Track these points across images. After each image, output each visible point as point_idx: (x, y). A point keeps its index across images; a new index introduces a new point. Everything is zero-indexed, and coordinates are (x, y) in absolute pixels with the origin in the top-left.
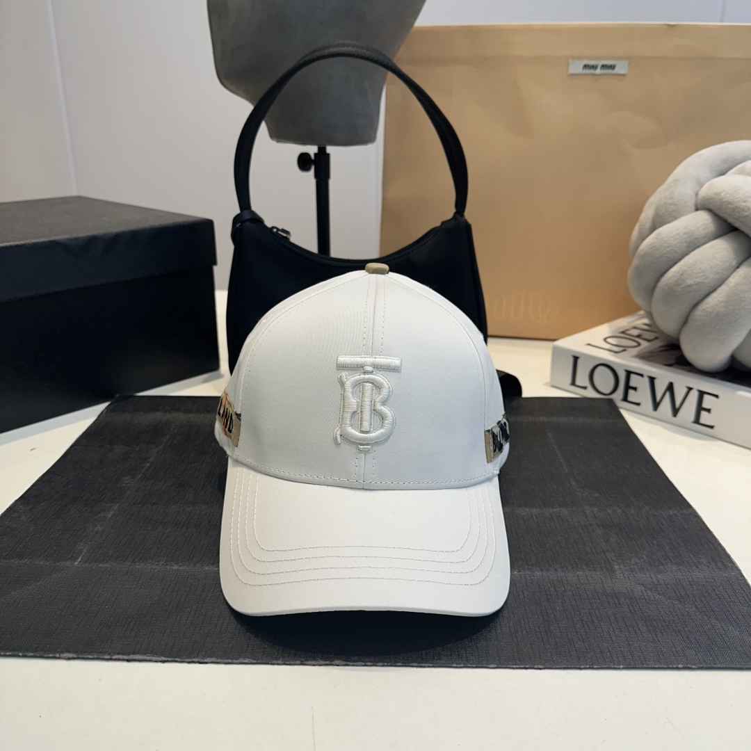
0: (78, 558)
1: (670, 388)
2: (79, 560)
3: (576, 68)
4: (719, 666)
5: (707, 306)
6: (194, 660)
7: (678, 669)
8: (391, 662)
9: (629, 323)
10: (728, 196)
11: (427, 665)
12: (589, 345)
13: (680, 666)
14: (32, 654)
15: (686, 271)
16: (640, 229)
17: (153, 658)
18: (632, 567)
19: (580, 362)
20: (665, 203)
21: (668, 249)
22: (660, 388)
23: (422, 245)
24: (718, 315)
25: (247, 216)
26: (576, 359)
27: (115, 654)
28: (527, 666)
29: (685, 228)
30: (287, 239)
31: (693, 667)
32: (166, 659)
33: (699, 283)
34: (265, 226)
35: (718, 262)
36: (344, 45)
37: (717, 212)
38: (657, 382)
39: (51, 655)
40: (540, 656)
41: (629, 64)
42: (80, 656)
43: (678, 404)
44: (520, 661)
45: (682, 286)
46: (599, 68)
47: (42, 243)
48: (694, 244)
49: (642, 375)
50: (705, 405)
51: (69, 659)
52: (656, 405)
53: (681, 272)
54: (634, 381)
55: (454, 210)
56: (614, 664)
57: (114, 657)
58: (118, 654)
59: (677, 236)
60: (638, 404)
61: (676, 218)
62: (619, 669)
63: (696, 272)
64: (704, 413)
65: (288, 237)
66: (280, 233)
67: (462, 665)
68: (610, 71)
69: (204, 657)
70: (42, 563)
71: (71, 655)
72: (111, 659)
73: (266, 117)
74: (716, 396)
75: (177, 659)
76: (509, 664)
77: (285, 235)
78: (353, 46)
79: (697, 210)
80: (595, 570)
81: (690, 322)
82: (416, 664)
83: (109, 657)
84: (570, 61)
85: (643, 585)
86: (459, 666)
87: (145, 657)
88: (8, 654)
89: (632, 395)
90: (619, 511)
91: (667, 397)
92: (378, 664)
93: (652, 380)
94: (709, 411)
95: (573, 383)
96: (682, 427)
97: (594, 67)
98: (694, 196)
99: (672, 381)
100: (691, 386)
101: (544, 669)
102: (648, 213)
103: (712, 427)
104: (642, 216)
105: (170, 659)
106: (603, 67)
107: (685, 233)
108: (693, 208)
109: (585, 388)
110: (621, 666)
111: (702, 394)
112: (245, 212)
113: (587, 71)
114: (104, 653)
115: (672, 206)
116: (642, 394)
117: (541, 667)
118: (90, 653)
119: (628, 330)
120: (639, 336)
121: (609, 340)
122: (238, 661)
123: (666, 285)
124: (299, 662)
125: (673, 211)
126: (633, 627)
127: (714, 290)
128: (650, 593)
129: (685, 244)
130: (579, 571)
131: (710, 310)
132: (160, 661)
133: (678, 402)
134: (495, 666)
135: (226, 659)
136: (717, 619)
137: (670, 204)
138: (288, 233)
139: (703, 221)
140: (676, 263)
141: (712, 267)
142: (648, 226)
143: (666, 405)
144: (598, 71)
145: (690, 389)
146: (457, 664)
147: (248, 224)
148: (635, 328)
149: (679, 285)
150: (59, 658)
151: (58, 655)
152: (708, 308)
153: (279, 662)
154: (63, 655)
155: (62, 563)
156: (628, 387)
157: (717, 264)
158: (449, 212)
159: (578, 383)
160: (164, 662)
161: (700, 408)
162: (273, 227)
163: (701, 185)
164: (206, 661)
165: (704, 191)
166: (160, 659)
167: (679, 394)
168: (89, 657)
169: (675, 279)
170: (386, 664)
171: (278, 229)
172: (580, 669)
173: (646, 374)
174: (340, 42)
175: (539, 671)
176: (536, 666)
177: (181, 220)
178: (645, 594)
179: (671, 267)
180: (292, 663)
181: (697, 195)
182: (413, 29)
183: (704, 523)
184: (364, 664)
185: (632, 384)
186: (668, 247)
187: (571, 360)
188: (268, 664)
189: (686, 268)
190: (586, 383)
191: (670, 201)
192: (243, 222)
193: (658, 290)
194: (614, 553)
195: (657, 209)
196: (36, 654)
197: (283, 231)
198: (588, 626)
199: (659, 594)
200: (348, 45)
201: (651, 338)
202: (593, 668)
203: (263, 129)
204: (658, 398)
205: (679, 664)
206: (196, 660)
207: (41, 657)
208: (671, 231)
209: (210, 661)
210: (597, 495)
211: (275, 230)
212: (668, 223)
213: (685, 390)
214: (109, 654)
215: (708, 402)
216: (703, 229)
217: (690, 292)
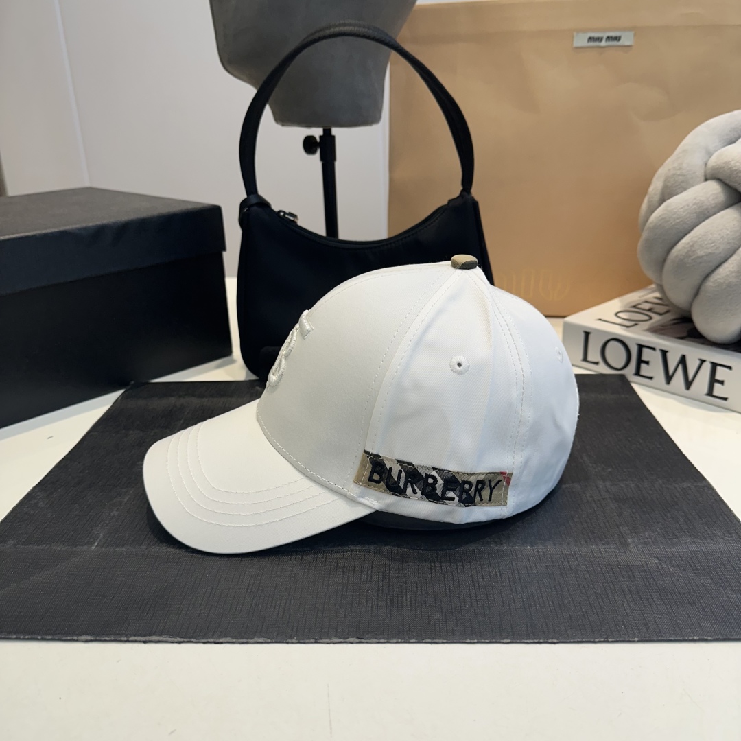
0: (94, 543)
1: (683, 360)
2: (96, 544)
3: (581, 40)
4: (736, 637)
5: (718, 277)
6: (209, 640)
7: (693, 641)
8: (404, 638)
9: (640, 297)
10: (737, 164)
11: (441, 641)
12: (600, 320)
13: (695, 638)
14: (50, 637)
15: (696, 242)
16: (649, 202)
17: (169, 639)
18: (646, 540)
19: (591, 337)
20: (674, 174)
21: (678, 221)
22: (673, 361)
23: (429, 225)
24: (729, 285)
25: (254, 200)
26: (587, 334)
27: (131, 636)
28: (541, 641)
29: (695, 199)
30: (294, 222)
31: (709, 638)
32: (182, 640)
33: (710, 253)
34: (272, 210)
35: (728, 232)
36: (345, 25)
37: (727, 182)
38: (669, 355)
39: (69, 638)
40: (554, 630)
41: (635, 35)
42: (98, 638)
43: (691, 376)
44: (534, 635)
45: (692, 258)
46: (604, 40)
47: (52, 233)
48: (704, 215)
49: (654, 349)
50: (718, 377)
51: (87, 641)
52: (669, 379)
53: (691, 244)
54: (646, 355)
55: (461, 188)
56: (629, 637)
57: (131, 639)
58: (135, 636)
59: (686, 207)
60: (651, 378)
61: (685, 189)
62: (634, 642)
63: (706, 242)
64: (717, 385)
65: (295, 220)
66: (287, 216)
67: (476, 641)
68: (615, 43)
69: (220, 637)
70: (59, 548)
71: (89, 638)
72: (128, 641)
73: (270, 101)
74: (730, 368)
75: (192, 640)
76: (523, 639)
77: (292, 218)
78: (354, 25)
79: (706, 180)
80: (608, 544)
81: (702, 293)
82: (429, 641)
83: (125, 639)
84: (575, 34)
85: (657, 558)
86: (472, 641)
87: (161, 638)
88: (27, 637)
89: (644, 369)
90: (632, 485)
91: (680, 370)
92: (392, 641)
93: (664, 353)
94: (722, 382)
95: (585, 359)
96: (695, 399)
97: (599, 39)
98: (703, 167)
99: (684, 353)
100: (703, 358)
101: (558, 643)
102: (656, 186)
103: (725, 399)
104: (651, 189)
105: (185, 640)
106: (608, 38)
107: (694, 204)
108: (703, 178)
109: (597, 363)
110: (636, 639)
111: (714, 366)
112: (252, 196)
113: (592, 44)
114: (121, 635)
115: (680, 177)
116: (655, 368)
117: (556, 641)
118: (107, 635)
119: (639, 304)
120: (650, 310)
121: (620, 315)
122: (253, 641)
123: (677, 256)
124: (313, 641)
125: (682, 182)
126: (648, 600)
127: (725, 260)
128: (665, 566)
129: (695, 215)
130: (593, 545)
131: (722, 281)
132: (176, 642)
133: (691, 375)
134: (509, 641)
135: (241, 639)
136: (733, 590)
137: (679, 175)
138: (295, 216)
139: (713, 191)
140: (686, 235)
141: (722, 237)
142: (657, 198)
143: (679, 378)
144: (604, 43)
145: (703, 361)
146: (470, 639)
147: (255, 208)
148: (646, 302)
149: (690, 256)
150: (77, 641)
151: (75, 638)
152: (720, 279)
153: (294, 641)
154: (80, 638)
155: (79, 548)
156: (640, 361)
157: (728, 234)
158: (456, 190)
159: (590, 358)
160: (179, 642)
161: (713, 380)
162: (280, 211)
163: (710, 154)
164: (221, 641)
165: (713, 161)
166: (176, 640)
167: (692, 367)
168: (107, 639)
169: (686, 250)
170: (400, 640)
171: (285, 213)
172: (594, 642)
173: (658, 348)
174: (341, 22)
175: (553, 645)
176: (550, 641)
177: (190, 207)
178: (660, 567)
179: (681, 238)
180: (307, 641)
181: (706, 164)
182: (415, 8)
183: (718, 495)
184: (377, 641)
185: (644, 358)
186: (678, 219)
187: (582, 336)
188: (283, 642)
189: (695, 239)
190: (598, 358)
191: (679, 172)
192: (250, 207)
193: (668, 262)
194: (628, 526)
195: (666, 180)
196: (55, 637)
197: (290, 214)
198: (603, 599)
199: (673, 566)
200: (350, 25)
201: (662, 311)
202: (608, 642)
203: (267, 113)
204: (671, 372)
205: (694, 635)
206: (212, 640)
207: (60, 640)
208: (679, 203)
209: (226, 641)
210: (610, 470)
211: (282, 214)
212: (677, 194)
213: (698, 362)
214: (126, 636)
215: (721, 373)
216: (713, 199)
217: (700, 263)
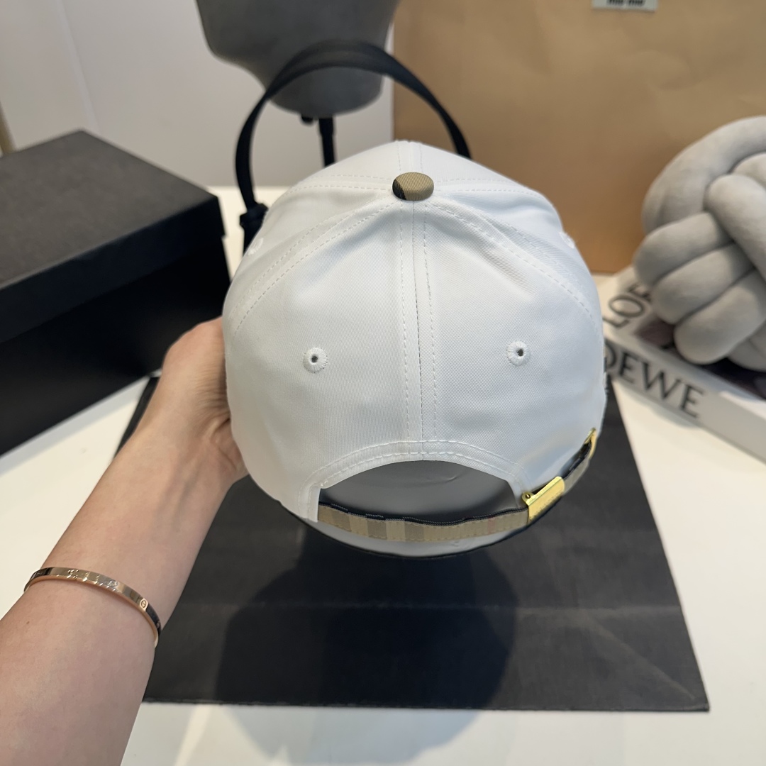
1: (662, 376)
3: (601, 1)
5: (700, 320)
15: (683, 282)
22: (654, 373)
35: (713, 279)
37: (721, 222)
38: (650, 368)
46: (625, 3)
49: (637, 359)
50: (691, 397)
52: (649, 386)
54: (630, 361)
60: (632, 382)
63: (692, 285)
64: (689, 403)
68: (637, 7)
79: (703, 210)
89: (627, 373)
91: (659, 381)
93: (646, 366)
94: (694, 402)
96: (670, 408)
97: (621, 2)
98: (704, 192)
99: (664, 370)
100: (680, 378)
103: (695, 416)
106: (630, 2)
113: (613, 6)
115: (679, 203)
116: (637, 374)
120: (645, 295)
127: (708, 305)
129: (686, 253)
133: (667, 389)
137: (678, 199)
140: (676, 269)
143: (657, 389)
144: (625, 7)
145: (678, 381)
156: (624, 366)
161: (687, 399)
163: (714, 177)
167: (670, 382)
173: (641, 359)
179: (672, 271)
181: (706, 190)
185: (628, 364)
204: (650, 381)
213: (675, 380)
215: (694, 395)
216: (705, 239)
